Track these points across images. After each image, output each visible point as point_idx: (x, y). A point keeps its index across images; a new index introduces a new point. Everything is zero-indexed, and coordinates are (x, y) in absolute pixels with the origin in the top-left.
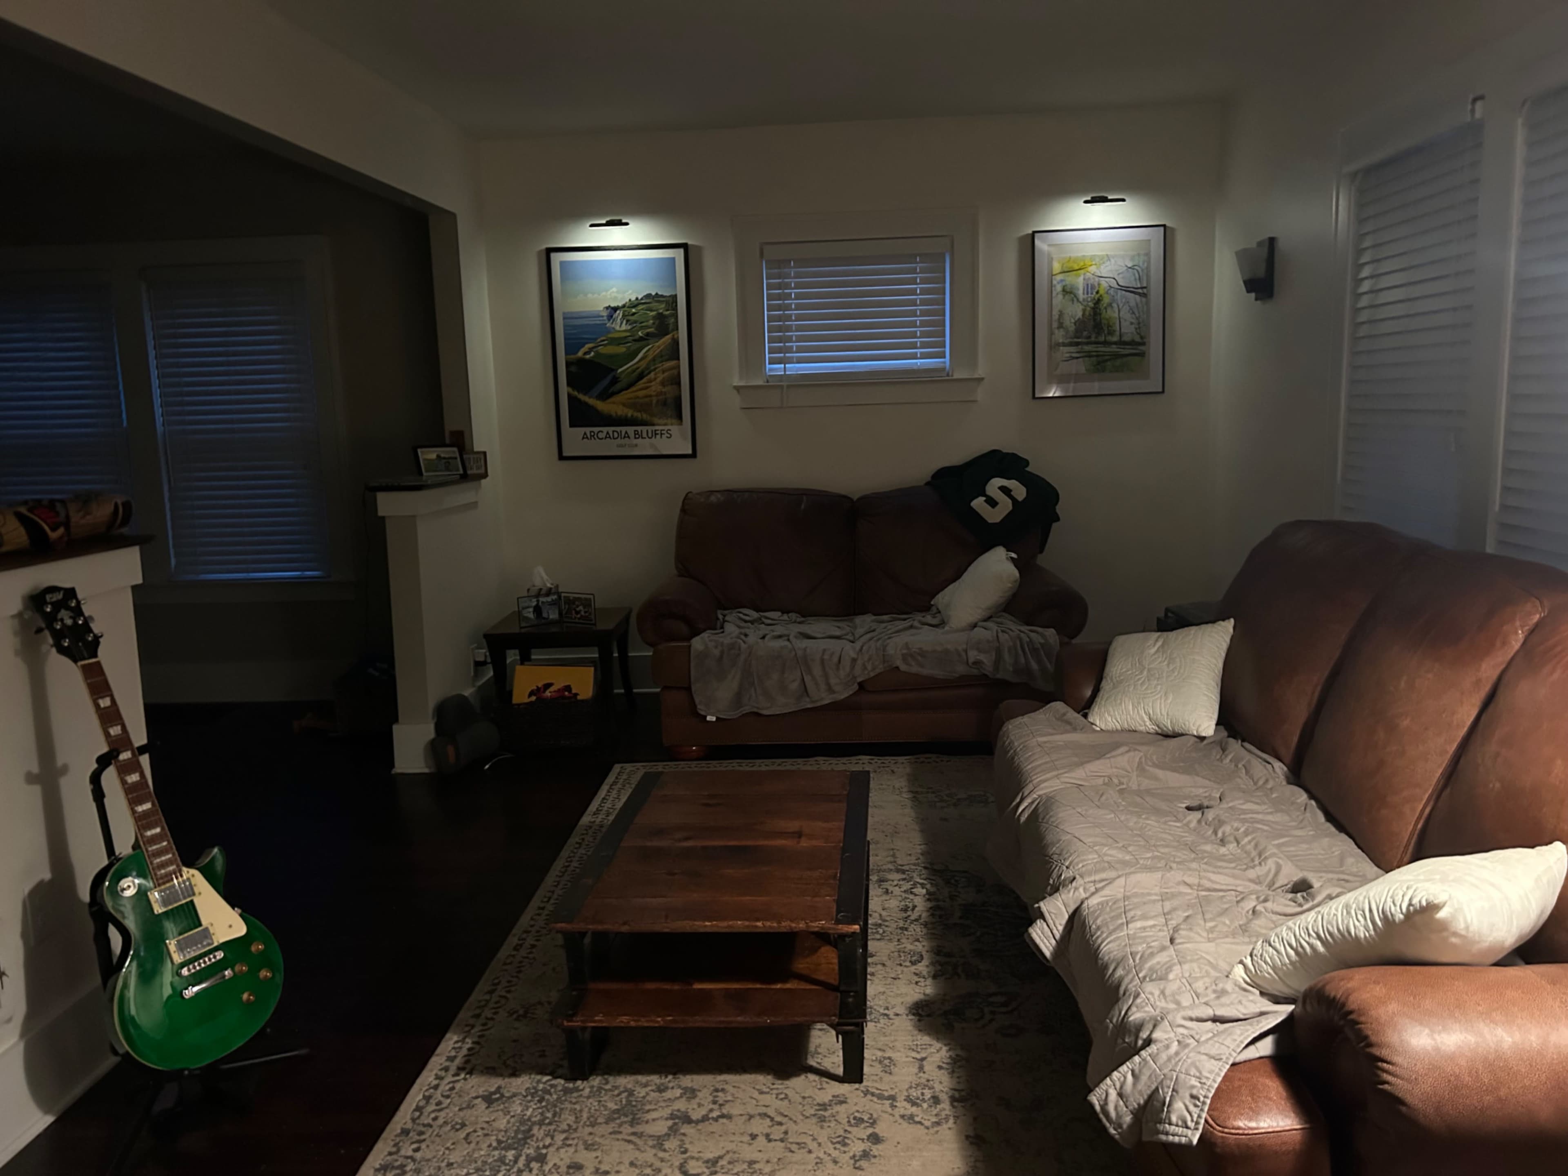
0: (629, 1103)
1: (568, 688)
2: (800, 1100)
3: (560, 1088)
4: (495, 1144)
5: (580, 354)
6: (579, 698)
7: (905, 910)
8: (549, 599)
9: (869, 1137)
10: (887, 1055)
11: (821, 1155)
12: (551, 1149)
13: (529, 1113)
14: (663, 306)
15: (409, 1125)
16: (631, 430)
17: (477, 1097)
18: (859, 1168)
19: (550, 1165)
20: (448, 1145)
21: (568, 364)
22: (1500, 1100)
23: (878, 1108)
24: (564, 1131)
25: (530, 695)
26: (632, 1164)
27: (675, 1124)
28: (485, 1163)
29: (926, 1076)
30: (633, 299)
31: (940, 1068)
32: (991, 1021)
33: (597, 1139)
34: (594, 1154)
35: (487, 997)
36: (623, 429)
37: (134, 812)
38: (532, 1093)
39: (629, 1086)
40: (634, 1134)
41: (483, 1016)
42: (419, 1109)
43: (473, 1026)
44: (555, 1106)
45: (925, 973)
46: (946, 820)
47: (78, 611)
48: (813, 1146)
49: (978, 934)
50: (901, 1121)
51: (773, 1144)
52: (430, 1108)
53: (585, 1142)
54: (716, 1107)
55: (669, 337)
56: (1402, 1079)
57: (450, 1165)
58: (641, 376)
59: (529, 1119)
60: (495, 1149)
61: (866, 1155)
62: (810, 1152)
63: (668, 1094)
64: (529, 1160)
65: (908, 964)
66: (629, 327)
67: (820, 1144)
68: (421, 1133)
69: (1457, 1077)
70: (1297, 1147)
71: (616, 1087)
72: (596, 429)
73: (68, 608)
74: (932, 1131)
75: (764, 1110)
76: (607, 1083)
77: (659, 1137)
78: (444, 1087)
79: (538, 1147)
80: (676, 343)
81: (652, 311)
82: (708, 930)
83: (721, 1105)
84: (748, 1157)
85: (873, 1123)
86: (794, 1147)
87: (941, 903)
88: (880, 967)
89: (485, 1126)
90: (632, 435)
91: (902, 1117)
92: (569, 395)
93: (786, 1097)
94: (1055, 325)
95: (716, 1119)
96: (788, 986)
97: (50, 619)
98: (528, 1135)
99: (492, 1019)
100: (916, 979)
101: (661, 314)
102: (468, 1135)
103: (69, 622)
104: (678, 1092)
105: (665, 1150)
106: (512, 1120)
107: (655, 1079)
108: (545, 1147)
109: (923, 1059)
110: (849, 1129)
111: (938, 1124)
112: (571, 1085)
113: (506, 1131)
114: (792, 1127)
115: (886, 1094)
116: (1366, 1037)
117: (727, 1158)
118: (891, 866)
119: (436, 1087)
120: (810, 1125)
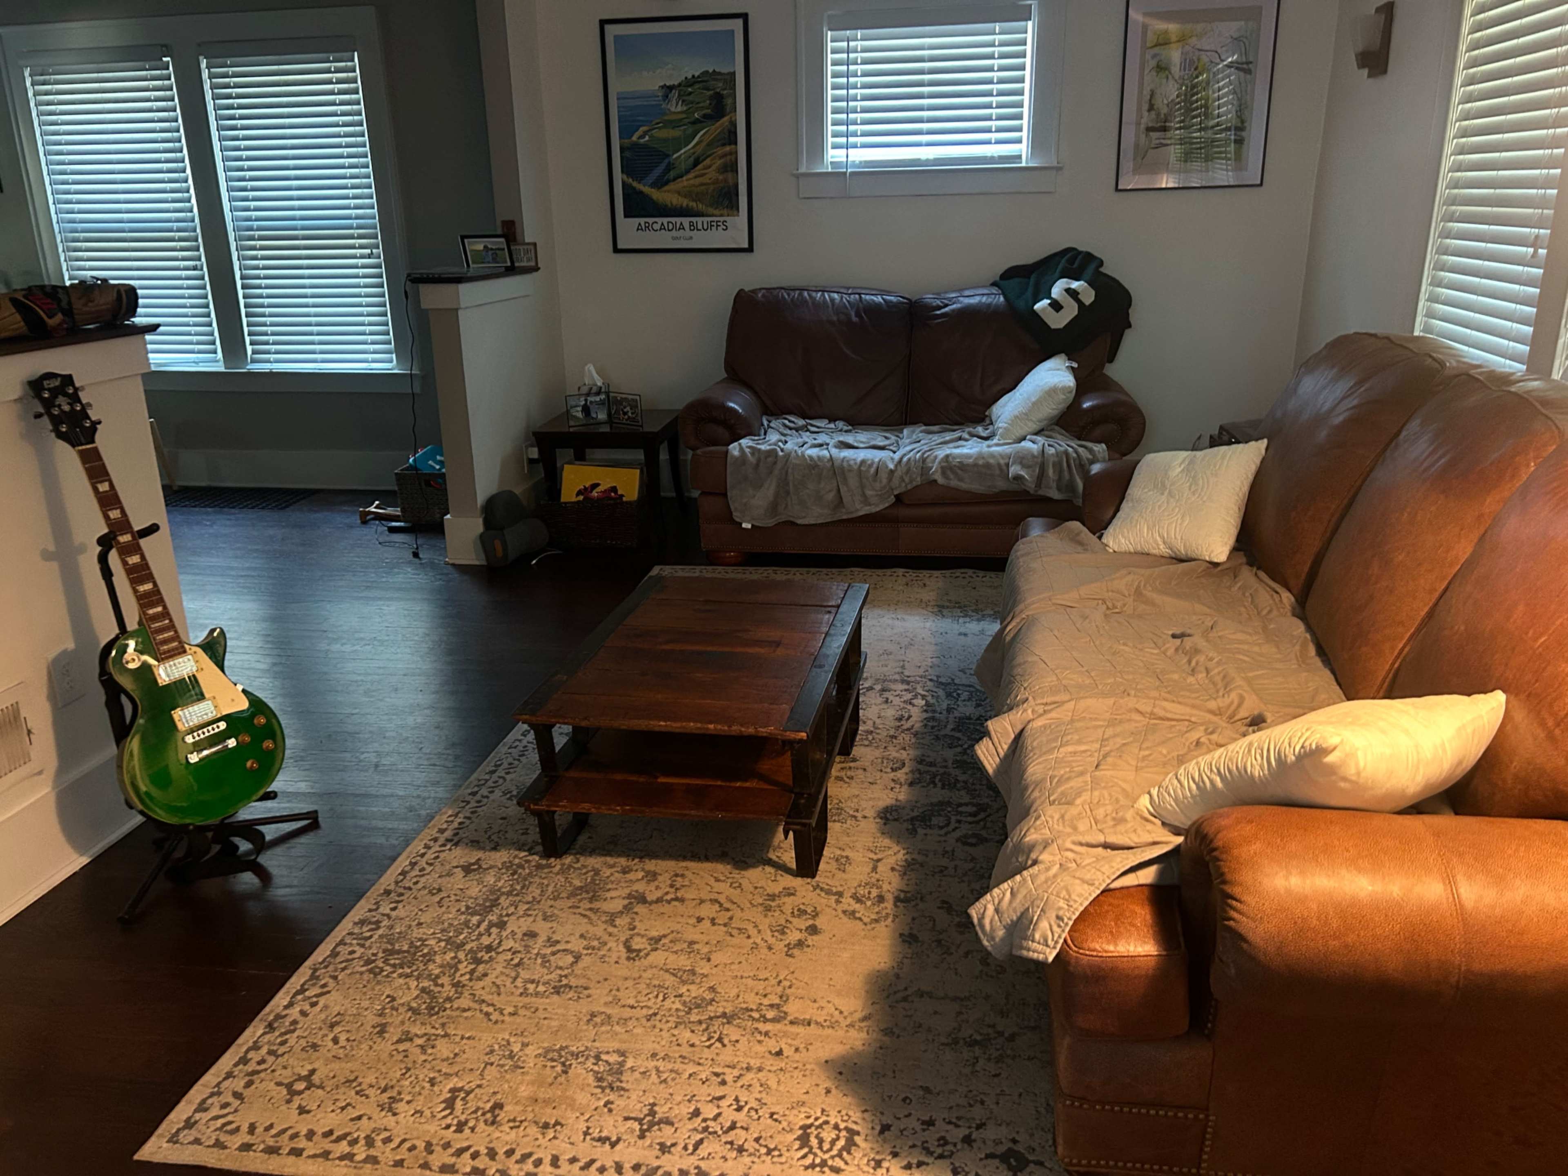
0: (593, 880)
1: (614, 489)
2: (752, 889)
3: (533, 864)
4: (463, 909)
5: (634, 138)
6: (624, 499)
7: (900, 719)
8: (598, 399)
9: (807, 929)
10: (844, 854)
11: (758, 941)
12: (513, 918)
13: (500, 884)
14: (720, 85)
15: (392, 887)
16: (686, 221)
17: (457, 867)
18: (791, 956)
19: (509, 931)
20: (422, 907)
21: (622, 149)
22: (1346, 946)
23: (822, 901)
24: (528, 903)
25: (578, 495)
26: (582, 936)
27: (631, 903)
28: (451, 925)
29: (877, 876)
30: (690, 77)
31: (893, 869)
32: (954, 830)
33: (556, 911)
34: (549, 925)
35: (487, 777)
36: (678, 220)
37: (135, 591)
38: (507, 866)
39: (596, 866)
40: (591, 909)
41: (480, 793)
42: (404, 873)
43: (468, 803)
44: (525, 879)
45: (902, 780)
46: (965, 635)
47: (75, 398)
48: (753, 932)
49: (966, 746)
50: (842, 915)
51: (716, 927)
52: (416, 872)
53: (545, 913)
54: (673, 890)
55: (726, 119)
56: (1248, 917)
57: (420, 924)
58: (696, 163)
59: (499, 890)
60: (463, 913)
61: (800, 944)
62: (749, 937)
63: (631, 876)
64: (491, 925)
65: (889, 770)
66: (685, 108)
67: (759, 931)
68: (402, 895)
69: (1304, 920)
70: (1150, 972)
71: (584, 866)
72: (650, 220)
73: (66, 395)
74: (869, 927)
75: (714, 896)
76: (578, 861)
77: (613, 914)
78: (430, 855)
79: (501, 915)
80: (734, 125)
81: (708, 89)
82: (663, 729)
83: (677, 889)
84: (690, 937)
85: (816, 915)
86: (735, 932)
87: (937, 715)
88: (860, 771)
89: (459, 892)
90: (687, 226)
91: (844, 912)
92: (624, 183)
93: (740, 886)
94: (1146, 107)
95: (669, 902)
96: (747, 784)
97: (48, 405)
98: (495, 903)
99: (487, 797)
100: (893, 785)
101: (718, 93)
102: (442, 899)
103: (67, 408)
104: (640, 874)
105: (615, 926)
106: (484, 889)
107: (623, 861)
108: (508, 915)
109: (879, 860)
110: (791, 919)
111: (876, 921)
112: (544, 862)
113: (476, 899)
114: (738, 913)
115: (834, 890)
116: (1222, 874)
117: (670, 937)
118: (897, 677)
119: (423, 855)
120: (756, 915)
